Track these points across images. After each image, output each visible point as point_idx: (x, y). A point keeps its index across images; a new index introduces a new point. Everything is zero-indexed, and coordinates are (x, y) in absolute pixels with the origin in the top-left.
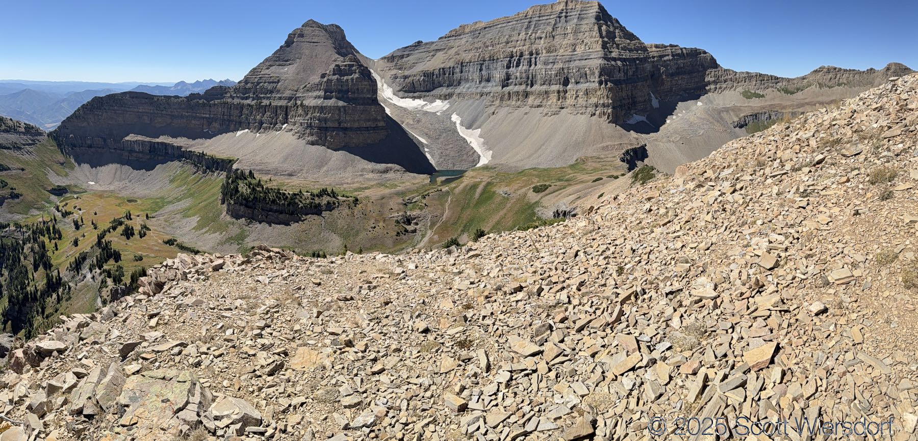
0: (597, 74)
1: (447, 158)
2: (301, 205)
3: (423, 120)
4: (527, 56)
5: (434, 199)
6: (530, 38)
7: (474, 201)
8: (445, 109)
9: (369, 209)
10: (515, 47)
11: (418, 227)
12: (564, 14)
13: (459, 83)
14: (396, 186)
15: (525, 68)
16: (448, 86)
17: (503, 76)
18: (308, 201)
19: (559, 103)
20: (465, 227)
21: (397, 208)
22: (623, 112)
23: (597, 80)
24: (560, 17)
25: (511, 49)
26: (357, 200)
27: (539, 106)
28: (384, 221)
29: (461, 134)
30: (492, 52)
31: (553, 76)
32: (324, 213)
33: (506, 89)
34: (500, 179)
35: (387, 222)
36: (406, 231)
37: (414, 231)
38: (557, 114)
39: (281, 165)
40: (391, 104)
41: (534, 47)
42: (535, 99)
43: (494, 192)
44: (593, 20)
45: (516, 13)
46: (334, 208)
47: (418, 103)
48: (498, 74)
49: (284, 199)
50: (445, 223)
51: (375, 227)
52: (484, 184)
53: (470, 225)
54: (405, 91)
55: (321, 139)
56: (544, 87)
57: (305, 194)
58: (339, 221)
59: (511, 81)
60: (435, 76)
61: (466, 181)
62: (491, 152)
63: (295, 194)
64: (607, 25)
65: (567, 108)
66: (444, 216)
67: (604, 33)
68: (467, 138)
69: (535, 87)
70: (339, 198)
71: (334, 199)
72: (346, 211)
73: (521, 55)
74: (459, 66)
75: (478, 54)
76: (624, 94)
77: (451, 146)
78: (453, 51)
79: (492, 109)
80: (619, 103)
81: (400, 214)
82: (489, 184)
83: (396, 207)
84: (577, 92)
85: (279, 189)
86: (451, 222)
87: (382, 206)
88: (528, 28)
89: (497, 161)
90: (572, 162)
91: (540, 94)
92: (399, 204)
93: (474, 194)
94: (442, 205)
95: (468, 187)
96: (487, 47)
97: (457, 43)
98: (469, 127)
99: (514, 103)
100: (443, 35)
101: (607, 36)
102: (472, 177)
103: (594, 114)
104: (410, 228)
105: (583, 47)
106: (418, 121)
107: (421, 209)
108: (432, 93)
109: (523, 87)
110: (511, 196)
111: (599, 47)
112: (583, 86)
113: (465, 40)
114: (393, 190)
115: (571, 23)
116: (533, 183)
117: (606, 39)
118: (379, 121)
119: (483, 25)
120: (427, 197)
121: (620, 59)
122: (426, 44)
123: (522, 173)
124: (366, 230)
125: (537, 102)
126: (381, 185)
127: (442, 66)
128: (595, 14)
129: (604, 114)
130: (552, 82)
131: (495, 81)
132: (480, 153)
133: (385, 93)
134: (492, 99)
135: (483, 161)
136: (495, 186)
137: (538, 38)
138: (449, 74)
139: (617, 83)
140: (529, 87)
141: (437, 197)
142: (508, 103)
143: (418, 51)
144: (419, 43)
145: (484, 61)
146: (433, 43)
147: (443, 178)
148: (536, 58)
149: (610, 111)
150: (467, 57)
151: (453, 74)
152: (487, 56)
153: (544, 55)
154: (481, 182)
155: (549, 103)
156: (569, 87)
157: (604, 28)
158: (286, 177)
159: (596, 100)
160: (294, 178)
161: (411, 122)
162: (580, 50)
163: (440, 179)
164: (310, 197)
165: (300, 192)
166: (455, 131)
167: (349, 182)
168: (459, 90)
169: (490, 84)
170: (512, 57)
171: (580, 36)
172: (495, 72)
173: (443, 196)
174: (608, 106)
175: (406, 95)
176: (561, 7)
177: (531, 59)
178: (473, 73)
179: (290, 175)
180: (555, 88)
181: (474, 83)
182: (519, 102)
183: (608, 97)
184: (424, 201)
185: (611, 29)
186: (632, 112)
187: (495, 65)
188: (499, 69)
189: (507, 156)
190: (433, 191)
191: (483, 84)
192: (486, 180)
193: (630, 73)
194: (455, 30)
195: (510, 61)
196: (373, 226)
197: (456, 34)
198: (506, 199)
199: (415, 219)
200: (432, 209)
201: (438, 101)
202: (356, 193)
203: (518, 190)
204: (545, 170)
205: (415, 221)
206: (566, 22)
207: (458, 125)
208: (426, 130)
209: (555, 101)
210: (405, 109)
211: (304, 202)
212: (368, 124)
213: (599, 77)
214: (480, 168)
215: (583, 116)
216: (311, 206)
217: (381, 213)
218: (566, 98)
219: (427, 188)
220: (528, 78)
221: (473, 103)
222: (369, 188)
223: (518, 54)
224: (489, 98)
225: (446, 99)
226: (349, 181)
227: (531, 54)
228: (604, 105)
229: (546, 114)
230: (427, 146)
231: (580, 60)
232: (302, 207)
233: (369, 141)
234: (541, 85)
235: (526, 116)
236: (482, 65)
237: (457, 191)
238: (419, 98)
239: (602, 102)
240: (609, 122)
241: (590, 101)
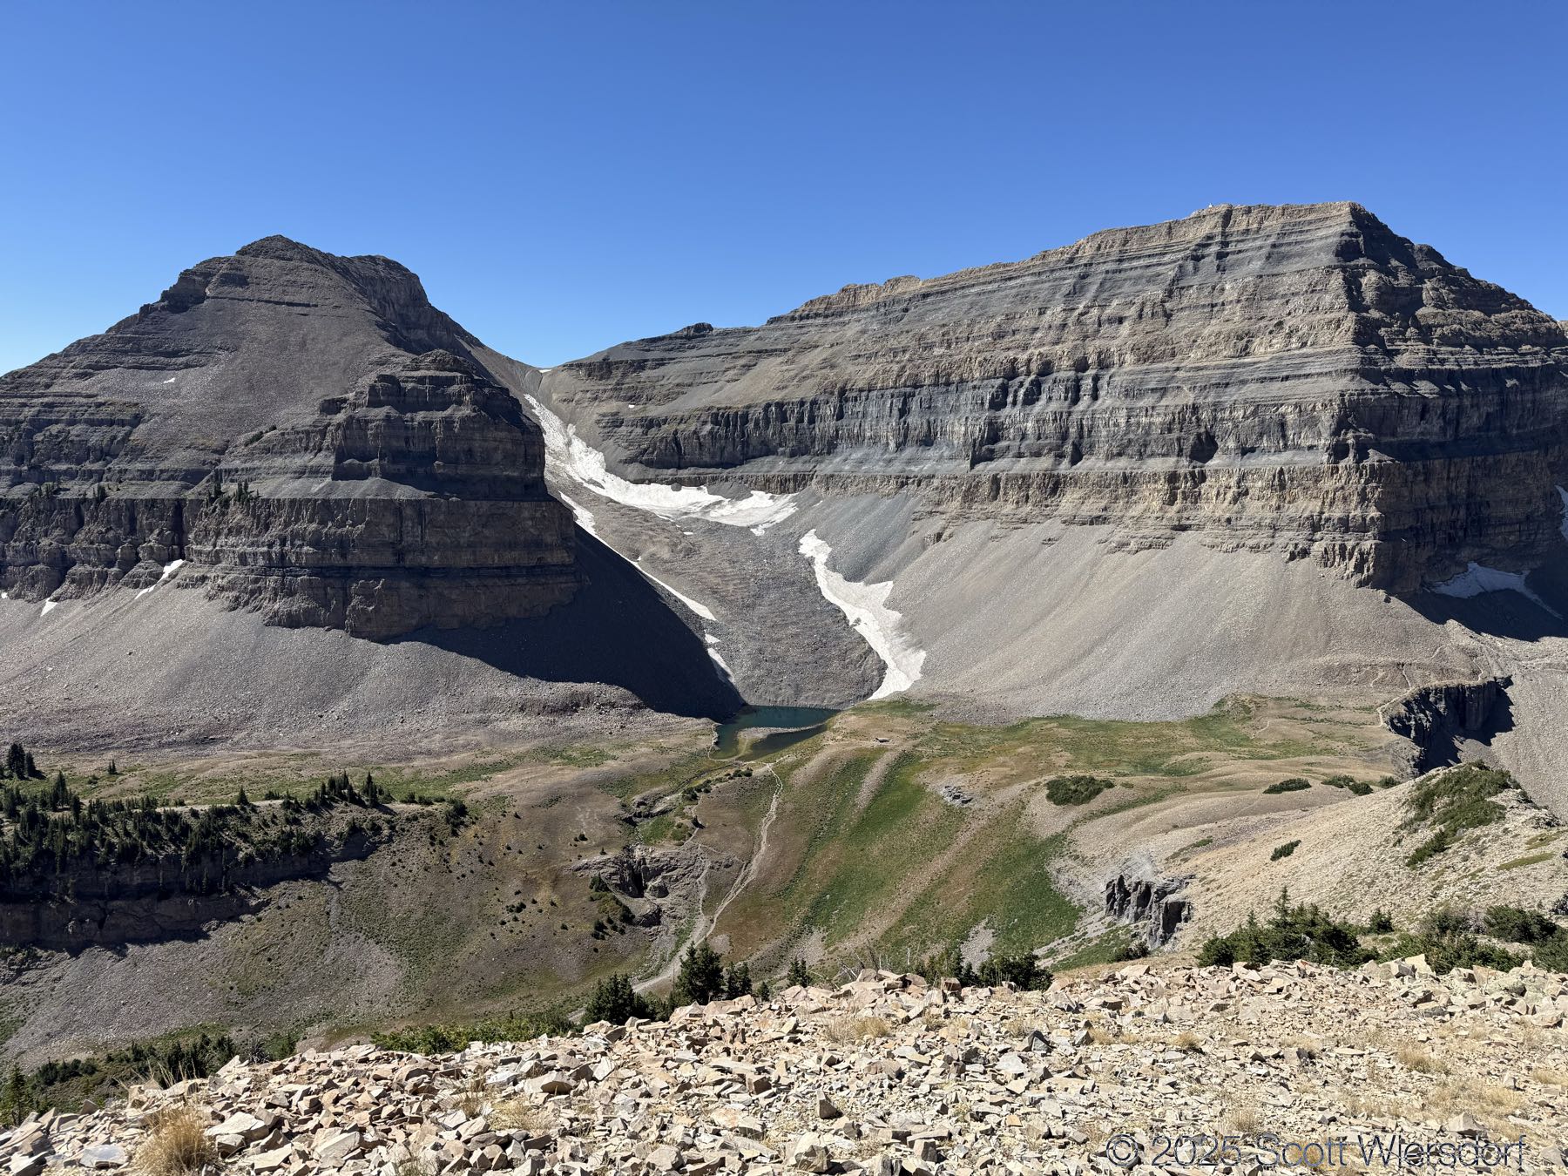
0: (1326, 421)
1: (777, 667)
2: (245, 849)
3: (706, 550)
4: (1064, 372)
5: (723, 803)
6: (1079, 322)
7: (853, 817)
8: (779, 518)
9: (503, 842)
10: (1025, 348)
11: (665, 902)
12: (1214, 249)
13: (831, 447)
14: (602, 756)
15: (1054, 406)
16: (793, 455)
17: (978, 428)
18: (273, 833)
19: (1172, 511)
20: (817, 905)
21: (600, 834)
22: (1426, 553)
23: (1324, 441)
24: (1197, 259)
25: (1011, 354)
26: (461, 810)
27: (1095, 520)
28: (556, 881)
29: (828, 595)
30: (945, 363)
31: (1156, 431)
32: (338, 871)
33: (986, 469)
34: (945, 746)
35: (564, 888)
36: (628, 917)
37: (654, 919)
38: (1163, 546)
39: (157, 709)
40: (597, 498)
41: (1091, 350)
42: (1083, 500)
43: (920, 790)
44: (1328, 259)
45: (1038, 252)
46: (374, 848)
47: (692, 499)
48: (961, 425)
49: (175, 840)
50: (753, 891)
51: (522, 907)
52: (889, 757)
53: (836, 900)
54: (649, 464)
55: (326, 606)
56: (1122, 464)
57: (262, 804)
58: (395, 892)
59: (1003, 444)
60: (751, 425)
61: (833, 745)
62: (923, 654)
63: (219, 813)
64: (1382, 268)
65: (1200, 527)
66: (754, 866)
67: (1369, 296)
68: (845, 608)
69: (1083, 466)
70: (397, 806)
71: (376, 813)
72: (420, 854)
73: (1047, 369)
74: (834, 399)
75: (896, 368)
76: (1435, 491)
77: (792, 630)
78: (814, 358)
79: (937, 524)
80: (1409, 521)
81: (610, 855)
82: (906, 759)
83: (596, 831)
84: (1243, 478)
85: (150, 804)
86: (773, 887)
87: (550, 828)
88: (1076, 292)
89: (939, 686)
90: (1203, 707)
91: (1102, 484)
92: (607, 819)
93: (854, 790)
94: (750, 823)
95: (838, 767)
96: (930, 347)
97: (831, 335)
98: (856, 573)
99: (1009, 508)
100: (785, 311)
101: (1380, 303)
102: (854, 733)
103: (1305, 553)
104: (642, 906)
105: (1278, 342)
106: (690, 552)
107: (680, 837)
108: (739, 471)
109: (1045, 463)
110: (975, 806)
111: (1342, 340)
112: (1269, 462)
113: (856, 327)
114: (591, 771)
115: (1239, 272)
116: (1050, 767)
117: (1375, 314)
118: (549, 548)
119: (918, 287)
120: (701, 796)
121: (1428, 375)
122: (726, 334)
123: (1017, 730)
124: (486, 919)
125: (1092, 507)
126: (548, 753)
127: (777, 397)
128: (1337, 239)
129: (1343, 553)
130: (1152, 447)
131: (950, 445)
132: (885, 655)
133: (578, 465)
134: (935, 497)
135: (895, 683)
136: (926, 767)
137: (1110, 321)
138: (800, 420)
139: (1405, 452)
140: (1066, 462)
141: (732, 795)
142: (991, 507)
143: (694, 352)
144: (701, 330)
145: (917, 386)
146: (747, 332)
147: (760, 733)
148: (1096, 379)
149: (1368, 544)
150: (860, 374)
151: (812, 421)
152: (926, 376)
153: (1127, 368)
154: (881, 751)
155: (1136, 511)
156: (1215, 462)
157: (1370, 279)
158: (186, 751)
159: (1313, 507)
160: (218, 751)
161: (665, 554)
162: (1264, 351)
163: (750, 735)
164: (281, 814)
165: (243, 799)
166: (809, 586)
167: (435, 746)
168: (827, 467)
169: (932, 453)
170: (1012, 373)
171: (1272, 309)
172: (950, 418)
173: (752, 793)
174: (1363, 528)
175: (651, 473)
176: (1206, 228)
177: (1078, 381)
178: (879, 420)
179: (203, 740)
180: (1159, 465)
181: (879, 449)
182: (1028, 508)
183: (1363, 498)
184: (692, 810)
185: (1403, 281)
186: (1464, 554)
187: (952, 400)
188: (966, 410)
189: (975, 670)
190: (722, 774)
191: (909, 452)
192: (898, 744)
193: (1474, 420)
194: (825, 300)
195: (1004, 389)
196: (516, 901)
197: (828, 311)
198: (955, 816)
199: (657, 872)
200: (716, 836)
201: (757, 494)
202: (460, 787)
203: (997, 786)
204: (1100, 726)
205: (658, 881)
206: (1221, 269)
207: (820, 569)
208: (713, 580)
209: (1156, 505)
210: (646, 516)
211: (258, 837)
212: (510, 557)
213: (1336, 433)
214: (884, 706)
215: (1260, 559)
216: (286, 850)
217: (545, 854)
218: (1197, 498)
219: (705, 765)
220: (1064, 437)
221: (873, 505)
222: (509, 766)
223: (1034, 367)
224: (927, 491)
225: (784, 491)
226: (436, 742)
227: (1081, 366)
228: (1345, 524)
229: (1121, 546)
230: (715, 628)
231: (1263, 380)
232: (249, 859)
233: (513, 611)
234: (1110, 456)
235: (1047, 549)
236: (907, 398)
237: (800, 777)
238: (697, 483)
239: (1337, 513)
240: (1361, 584)
241: (1291, 510)
